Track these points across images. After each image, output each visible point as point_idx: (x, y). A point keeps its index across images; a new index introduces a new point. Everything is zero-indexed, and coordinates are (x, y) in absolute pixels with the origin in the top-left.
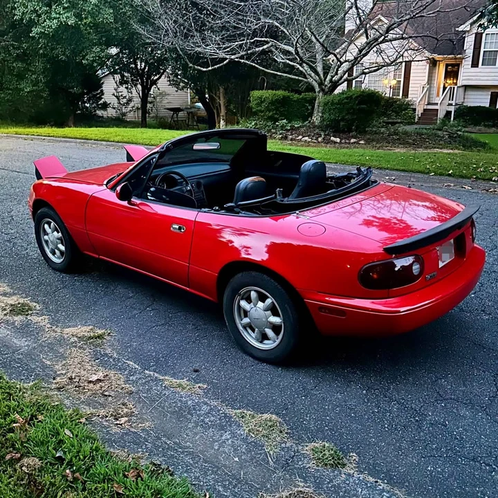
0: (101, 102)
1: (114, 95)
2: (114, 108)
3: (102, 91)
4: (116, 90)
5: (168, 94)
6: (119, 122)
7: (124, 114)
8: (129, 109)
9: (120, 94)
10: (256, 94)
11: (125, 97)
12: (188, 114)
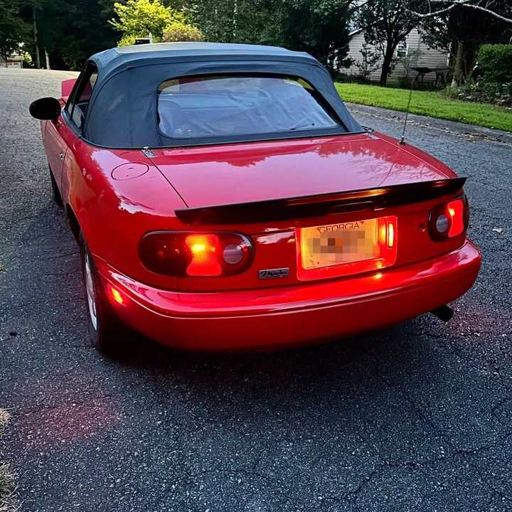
0: (346, 58)
1: (361, 51)
2: (358, 66)
3: (348, 46)
4: (364, 46)
5: (424, 54)
6: (362, 79)
7: (368, 73)
8: (373, 68)
9: (368, 51)
10: (486, 47)
11: (372, 54)
12: (438, 75)
